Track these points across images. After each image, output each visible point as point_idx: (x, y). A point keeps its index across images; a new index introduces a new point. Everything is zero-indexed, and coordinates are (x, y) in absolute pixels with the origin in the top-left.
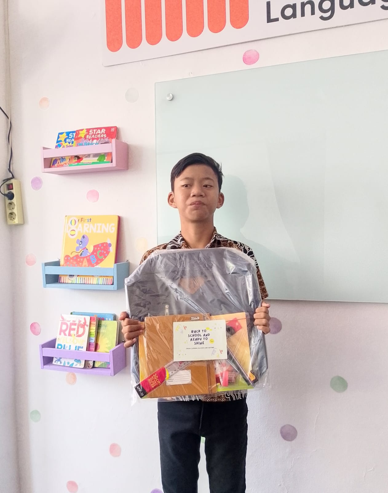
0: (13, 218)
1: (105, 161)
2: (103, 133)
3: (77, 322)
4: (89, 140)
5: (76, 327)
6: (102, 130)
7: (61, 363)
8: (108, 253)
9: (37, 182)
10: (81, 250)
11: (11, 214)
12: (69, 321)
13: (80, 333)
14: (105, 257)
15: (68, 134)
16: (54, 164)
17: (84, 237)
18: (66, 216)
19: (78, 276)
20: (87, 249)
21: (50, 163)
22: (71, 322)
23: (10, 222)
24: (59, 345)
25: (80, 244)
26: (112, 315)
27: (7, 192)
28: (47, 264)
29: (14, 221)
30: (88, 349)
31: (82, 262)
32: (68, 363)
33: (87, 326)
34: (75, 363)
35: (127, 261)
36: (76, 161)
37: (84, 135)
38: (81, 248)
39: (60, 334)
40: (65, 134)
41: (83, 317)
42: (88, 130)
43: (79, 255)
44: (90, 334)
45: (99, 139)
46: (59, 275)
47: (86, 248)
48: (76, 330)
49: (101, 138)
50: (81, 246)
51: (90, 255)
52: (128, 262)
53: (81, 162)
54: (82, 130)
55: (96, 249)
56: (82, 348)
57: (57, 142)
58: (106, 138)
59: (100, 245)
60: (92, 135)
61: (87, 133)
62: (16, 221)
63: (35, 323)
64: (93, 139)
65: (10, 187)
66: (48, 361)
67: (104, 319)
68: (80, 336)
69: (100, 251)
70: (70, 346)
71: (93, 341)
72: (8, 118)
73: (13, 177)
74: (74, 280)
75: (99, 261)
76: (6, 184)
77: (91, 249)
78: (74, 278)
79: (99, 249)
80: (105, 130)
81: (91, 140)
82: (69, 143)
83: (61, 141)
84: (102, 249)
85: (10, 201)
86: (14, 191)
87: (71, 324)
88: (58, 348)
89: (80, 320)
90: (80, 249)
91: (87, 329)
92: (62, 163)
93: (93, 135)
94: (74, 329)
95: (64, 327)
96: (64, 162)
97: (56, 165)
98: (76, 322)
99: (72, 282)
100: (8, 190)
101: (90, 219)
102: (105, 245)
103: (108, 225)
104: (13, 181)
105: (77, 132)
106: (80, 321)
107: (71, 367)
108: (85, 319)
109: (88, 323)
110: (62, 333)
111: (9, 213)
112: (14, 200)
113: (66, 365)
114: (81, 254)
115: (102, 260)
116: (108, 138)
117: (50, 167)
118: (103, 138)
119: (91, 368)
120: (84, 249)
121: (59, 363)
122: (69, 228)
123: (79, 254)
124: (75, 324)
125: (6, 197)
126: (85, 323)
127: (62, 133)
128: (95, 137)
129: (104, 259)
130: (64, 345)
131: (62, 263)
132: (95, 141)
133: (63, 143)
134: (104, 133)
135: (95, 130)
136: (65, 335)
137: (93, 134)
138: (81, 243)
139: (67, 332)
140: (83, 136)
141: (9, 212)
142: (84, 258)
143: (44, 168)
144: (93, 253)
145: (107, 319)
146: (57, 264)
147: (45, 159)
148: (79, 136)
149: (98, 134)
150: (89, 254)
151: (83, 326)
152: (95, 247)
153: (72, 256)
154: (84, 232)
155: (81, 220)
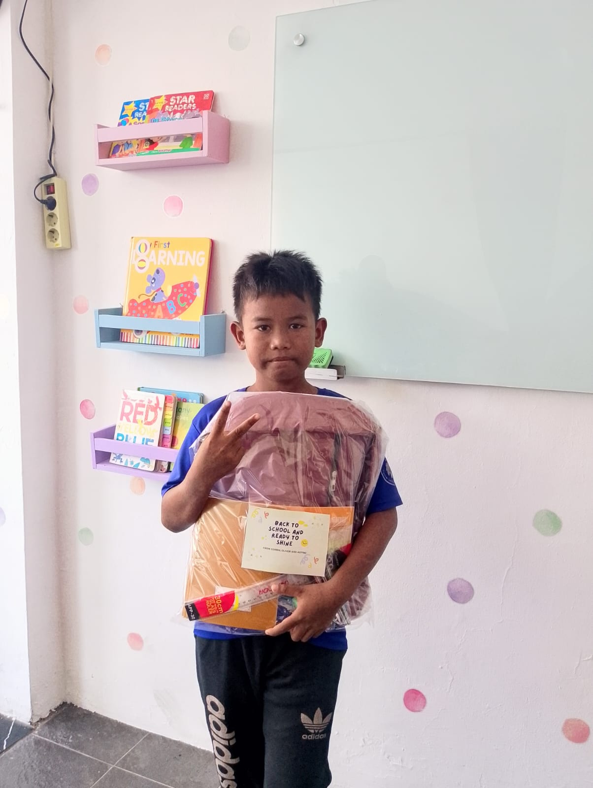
0: (54, 239)
1: (192, 147)
2: (191, 103)
3: (146, 403)
4: (170, 113)
5: (144, 410)
6: (190, 97)
7: (121, 462)
8: (193, 297)
9: (90, 182)
10: (154, 293)
11: (52, 232)
12: (135, 401)
13: (150, 419)
14: (189, 304)
15: (138, 103)
16: (114, 153)
17: (158, 272)
18: (132, 238)
19: (148, 332)
20: (162, 291)
21: (109, 150)
22: (138, 402)
23: (51, 245)
24: (119, 435)
25: (152, 283)
26: (198, 394)
27: (45, 197)
28: (101, 312)
29: (56, 243)
30: (161, 443)
31: (154, 311)
32: (132, 463)
33: (160, 409)
34: (142, 463)
35: (223, 312)
36: (148, 147)
37: (162, 105)
38: (153, 288)
39: (121, 419)
40: (133, 105)
41: (155, 395)
42: (168, 97)
43: (151, 300)
44: (164, 421)
45: (185, 112)
46: (120, 330)
47: (160, 288)
48: (144, 414)
49: (187, 110)
50: (154, 285)
51: (166, 301)
52: (224, 314)
53: (155, 149)
54: (159, 97)
55: (175, 291)
56: (153, 441)
57: (122, 117)
58: (195, 109)
59: (182, 286)
60: (174, 106)
61: (167, 102)
62: (60, 243)
63: (86, 401)
64: (175, 112)
65: (50, 189)
66: (103, 457)
67: (185, 401)
68: (150, 423)
69: (181, 295)
70: (135, 437)
71: (168, 432)
72: (49, 79)
73: (55, 174)
74: (142, 339)
75: (180, 310)
76: (45, 185)
77: (168, 291)
78: (143, 335)
79: (180, 291)
80: (194, 97)
81: (172, 113)
82: (139, 118)
83: (127, 115)
84: (186, 292)
85: (50, 212)
86: (55, 196)
87: (138, 405)
88: (117, 439)
89: (151, 399)
90: (153, 291)
91: (160, 413)
92: (127, 152)
93: (176, 106)
94: (141, 413)
95: (127, 409)
96: (130, 149)
97: (117, 154)
98: (144, 403)
99: (139, 341)
100: (48, 194)
101: (169, 244)
102: (189, 285)
103: (194, 253)
104: (54, 180)
105: (152, 101)
106: (150, 402)
107: (135, 468)
108: (157, 398)
109: (162, 405)
110: (124, 418)
111: (49, 230)
112: (56, 211)
113: (128, 466)
114: (154, 298)
115: (184, 309)
116: (198, 109)
117: (109, 157)
118: (191, 110)
119: (164, 471)
120: (158, 290)
121: (118, 462)
122: (137, 256)
123: (151, 298)
124: (143, 406)
125: (44, 205)
126: (158, 404)
127: (128, 103)
128: (179, 109)
129: (187, 307)
130: (127, 436)
131: (125, 311)
132: (178, 115)
133: (130, 118)
134: (193, 102)
135: (178, 98)
136: (128, 420)
137: (176, 104)
138: (153, 281)
139: (131, 417)
140: (160, 108)
141: (48, 228)
142: (157, 304)
143: (100, 158)
144: (170, 298)
145: (190, 400)
146: (118, 312)
147: (100, 144)
148: (155, 107)
149: (183, 103)
150: (165, 299)
151: (155, 409)
152: (174, 287)
153: (139, 301)
154: (159, 263)
155: (155, 245)
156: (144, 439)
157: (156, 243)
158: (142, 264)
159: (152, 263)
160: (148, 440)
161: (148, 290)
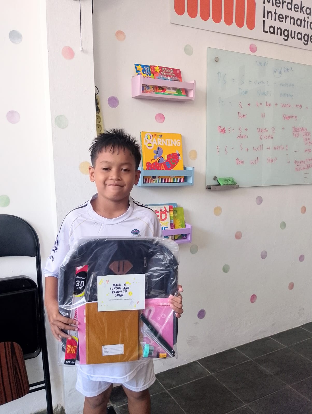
3: (159, 211)
4: (165, 76)
5: (159, 214)
8: (178, 160)
9: (113, 101)
10: (158, 159)
13: (163, 218)
17: (159, 148)
19: (159, 177)
20: (163, 158)
25: (157, 154)
30: (171, 228)
31: (161, 167)
33: (168, 212)
37: (159, 71)
38: (158, 156)
41: (163, 206)
44: (170, 217)
47: (161, 156)
48: (160, 216)
50: (158, 155)
51: (165, 162)
56: (167, 227)
57: (137, 72)
59: (172, 155)
64: (167, 76)
68: (164, 220)
71: (172, 222)
74: (157, 180)
75: (173, 166)
77: (166, 158)
79: (171, 157)
84: (173, 158)
90: (158, 158)
91: (168, 214)
98: (158, 211)
99: (155, 182)
101: (162, 136)
102: (175, 155)
103: (175, 140)
106: (161, 210)
108: (165, 208)
109: (168, 210)
114: (159, 161)
115: (175, 166)
120: (160, 158)
122: (146, 141)
123: (157, 161)
126: (166, 210)
127: (138, 65)
129: (176, 164)
131: (145, 167)
132: (169, 78)
138: (157, 153)
142: (161, 164)
144: (167, 161)
149: (169, 73)
151: (165, 212)
152: (168, 156)
153: (152, 163)
154: (158, 145)
155: (155, 136)
156: (163, 227)
157: (155, 135)
158: (150, 145)
159: (155, 144)
160: (165, 228)
161: (155, 157)
